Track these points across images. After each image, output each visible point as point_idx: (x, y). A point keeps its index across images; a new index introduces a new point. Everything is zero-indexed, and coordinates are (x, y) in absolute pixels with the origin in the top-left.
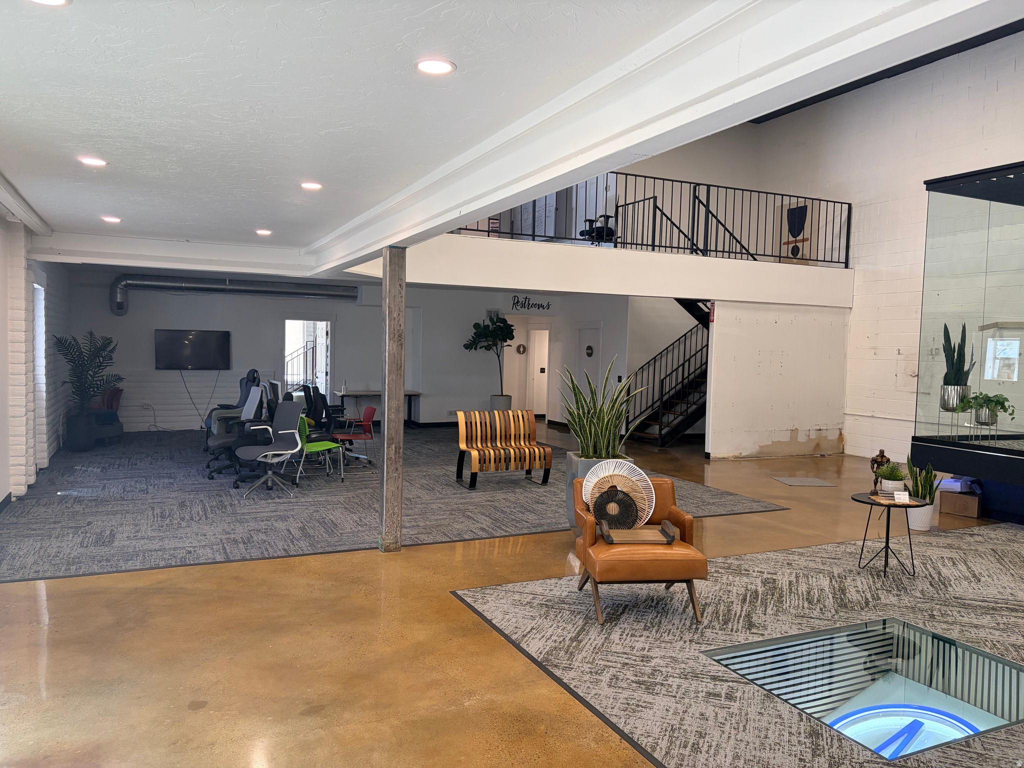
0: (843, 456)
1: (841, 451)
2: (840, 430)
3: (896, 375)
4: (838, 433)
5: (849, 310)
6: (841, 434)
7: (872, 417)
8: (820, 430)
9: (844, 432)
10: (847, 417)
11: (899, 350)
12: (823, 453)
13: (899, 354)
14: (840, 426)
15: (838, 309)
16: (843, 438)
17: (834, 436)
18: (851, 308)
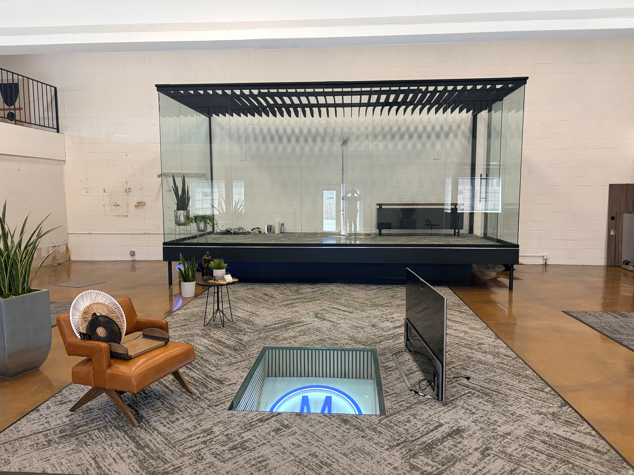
0: (70, 263)
1: (69, 259)
2: (67, 244)
3: (104, 206)
4: (66, 247)
5: (63, 162)
8: (55, 246)
9: (69, 246)
10: (70, 236)
11: (104, 190)
12: (59, 262)
15: (57, 161)
16: (68, 250)
17: (63, 249)
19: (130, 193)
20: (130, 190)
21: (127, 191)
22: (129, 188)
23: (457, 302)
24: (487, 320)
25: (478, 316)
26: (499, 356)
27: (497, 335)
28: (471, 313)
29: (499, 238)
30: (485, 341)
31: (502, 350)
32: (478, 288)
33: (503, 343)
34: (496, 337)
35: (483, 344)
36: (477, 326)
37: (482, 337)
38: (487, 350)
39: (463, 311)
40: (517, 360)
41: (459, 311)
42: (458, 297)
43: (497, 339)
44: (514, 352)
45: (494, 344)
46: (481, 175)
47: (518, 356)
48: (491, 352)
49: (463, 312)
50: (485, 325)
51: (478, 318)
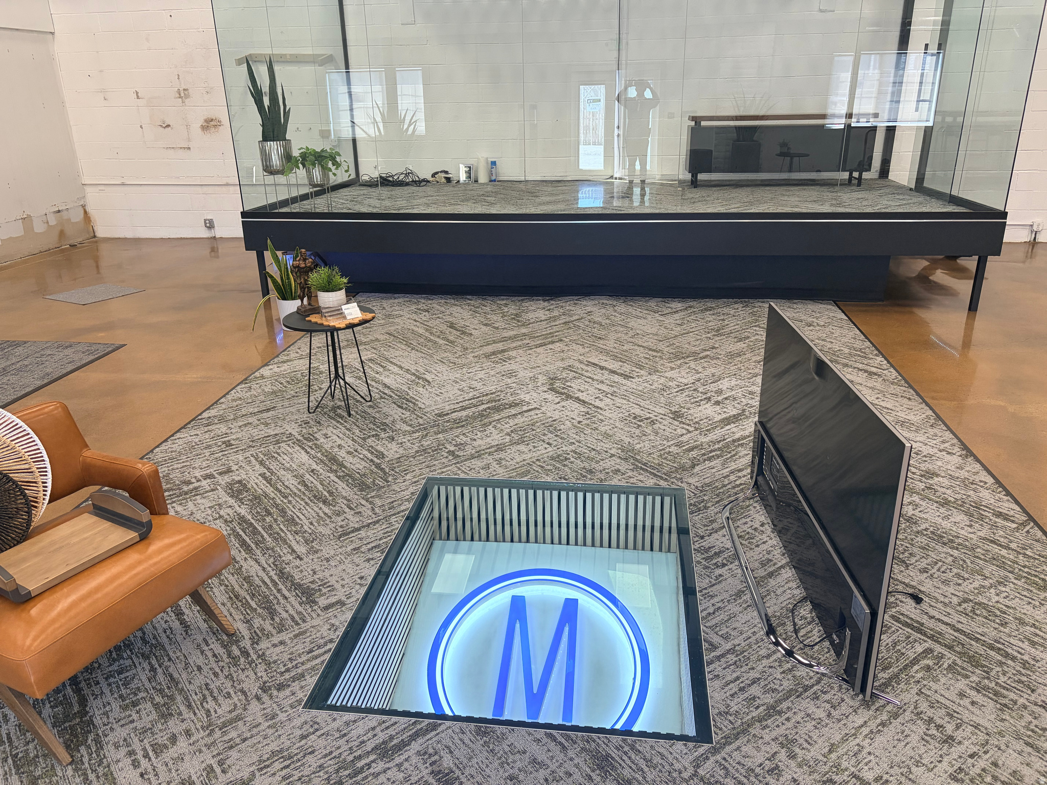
0: (96, 242)
1: (92, 235)
2: (83, 206)
3: (141, 127)
4: (82, 212)
5: (51, 36)
6: (85, 212)
7: (123, 184)
8: (59, 211)
9: (88, 209)
10: (88, 190)
11: (137, 93)
12: (72, 242)
13: (138, 98)
14: (82, 203)
15: (35, 34)
16: (89, 218)
17: (77, 217)
18: (52, 33)
19: (188, 100)
20: (186, 92)
21: (182, 95)
22: (184, 90)
23: (858, 344)
24: (933, 398)
25: (911, 387)
26: (982, 518)
27: (964, 447)
28: (893, 377)
29: (954, 193)
30: (939, 463)
31: (986, 496)
32: (899, 305)
33: (985, 473)
34: (964, 452)
35: (938, 475)
36: (911, 417)
37: (931, 451)
38: (950, 495)
39: (874, 370)
40: (1028, 532)
41: (866, 371)
42: (858, 332)
43: (967, 456)
44: (1017, 502)
45: (963, 474)
46: (927, 45)
47: (1031, 518)
48: (959, 502)
49: (875, 374)
50: (930, 413)
51: (911, 391)
